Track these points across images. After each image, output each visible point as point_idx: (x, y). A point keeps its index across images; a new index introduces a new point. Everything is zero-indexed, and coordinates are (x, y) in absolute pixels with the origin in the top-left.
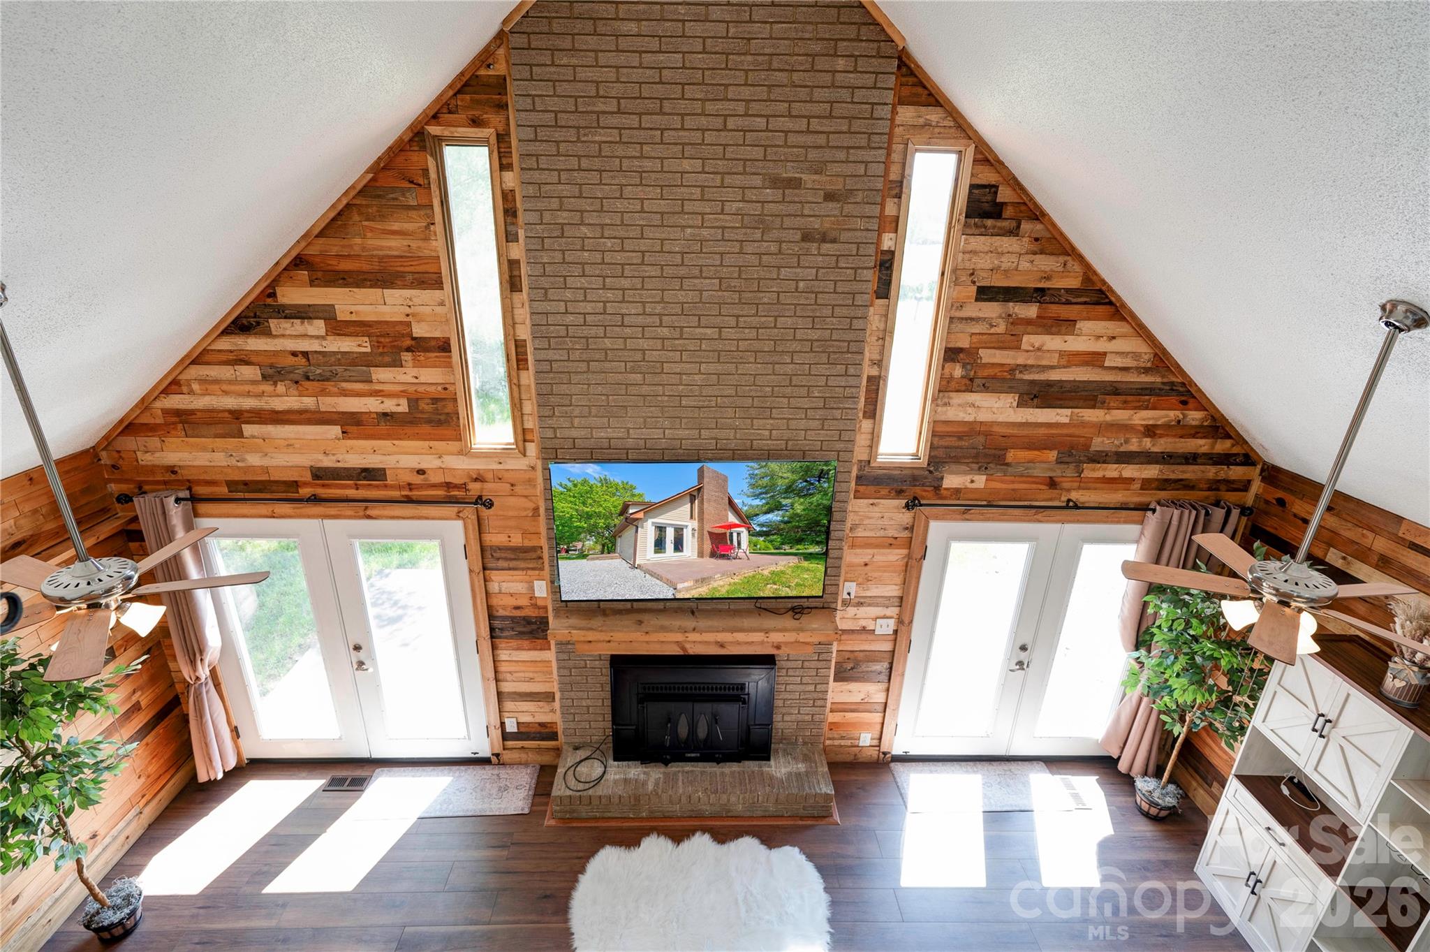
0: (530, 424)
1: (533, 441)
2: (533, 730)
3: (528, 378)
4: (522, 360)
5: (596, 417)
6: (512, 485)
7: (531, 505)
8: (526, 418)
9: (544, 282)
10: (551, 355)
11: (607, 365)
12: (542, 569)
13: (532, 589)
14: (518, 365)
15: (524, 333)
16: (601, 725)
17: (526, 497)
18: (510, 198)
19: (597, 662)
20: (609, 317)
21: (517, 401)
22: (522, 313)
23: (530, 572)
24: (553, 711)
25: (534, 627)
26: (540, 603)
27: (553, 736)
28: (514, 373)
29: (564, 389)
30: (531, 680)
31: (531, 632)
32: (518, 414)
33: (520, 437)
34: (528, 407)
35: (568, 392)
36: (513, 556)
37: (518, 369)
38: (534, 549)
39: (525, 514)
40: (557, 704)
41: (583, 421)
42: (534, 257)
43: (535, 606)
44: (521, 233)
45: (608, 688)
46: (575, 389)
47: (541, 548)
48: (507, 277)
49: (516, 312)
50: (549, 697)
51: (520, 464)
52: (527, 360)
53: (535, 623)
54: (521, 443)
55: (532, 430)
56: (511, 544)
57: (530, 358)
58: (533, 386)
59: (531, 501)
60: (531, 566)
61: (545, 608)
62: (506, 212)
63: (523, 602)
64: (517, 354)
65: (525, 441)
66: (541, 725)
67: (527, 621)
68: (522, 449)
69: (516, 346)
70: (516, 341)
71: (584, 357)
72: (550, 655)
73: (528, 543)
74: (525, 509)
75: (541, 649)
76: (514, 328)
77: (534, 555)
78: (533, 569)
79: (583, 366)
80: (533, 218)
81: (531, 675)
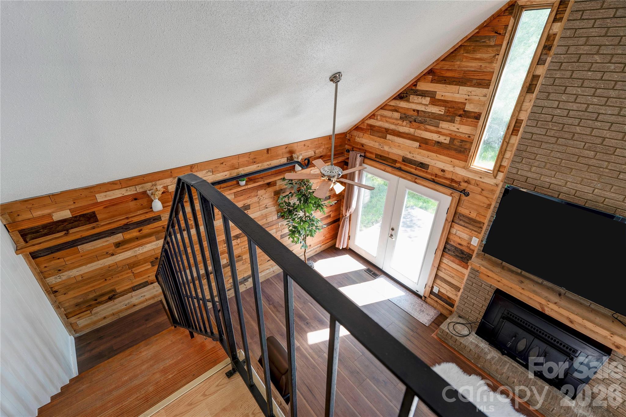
0: (505, 163)
1: (503, 172)
2: (444, 297)
3: (515, 140)
4: (516, 130)
5: (548, 169)
6: (482, 190)
7: (488, 202)
8: (504, 160)
9: (550, 89)
10: (535, 130)
11: (571, 142)
12: (480, 233)
13: (471, 240)
14: (512, 132)
15: (524, 116)
16: (477, 315)
17: (487, 197)
18: (551, 38)
19: (488, 288)
20: (588, 114)
21: (503, 150)
22: (528, 106)
23: (473, 232)
24: (456, 295)
25: (464, 256)
26: (471, 247)
27: (452, 305)
28: (508, 136)
29: (535, 150)
30: (452, 277)
31: (462, 258)
32: (501, 157)
33: (497, 169)
34: (508, 155)
35: (536, 152)
36: (468, 222)
37: (512, 134)
38: (480, 222)
39: (483, 205)
40: (460, 294)
41: (538, 169)
42: (550, 74)
43: (469, 248)
44: (549, 59)
45: (488, 302)
46: (540, 151)
47: (484, 224)
48: (528, 84)
49: (525, 104)
50: (457, 289)
51: (492, 181)
52: (519, 130)
53: (465, 255)
54: (496, 172)
55: (505, 167)
56: (470, 216)
57: (521, 130)
58: (516, 145)
59: (489, 200)
60: (474, 229)
61: (473, 251)
62: (545, 47)
63: (464, 243)
64: (514, 127)
65: (499, 171)
66: (448, 297)
67: (462, 252)
68: (495, 175)
69: (516, 122)
70: (517, 119)
71: (557, 135)
72: (466, 272)
73: (478, 219)
74: (484, 203)
75: (463, 267)
76: (519, 112)
77: (479, 225)
78: (475, 231)
79: (554, 140)
80: (563, 50)
81: (453, 275)
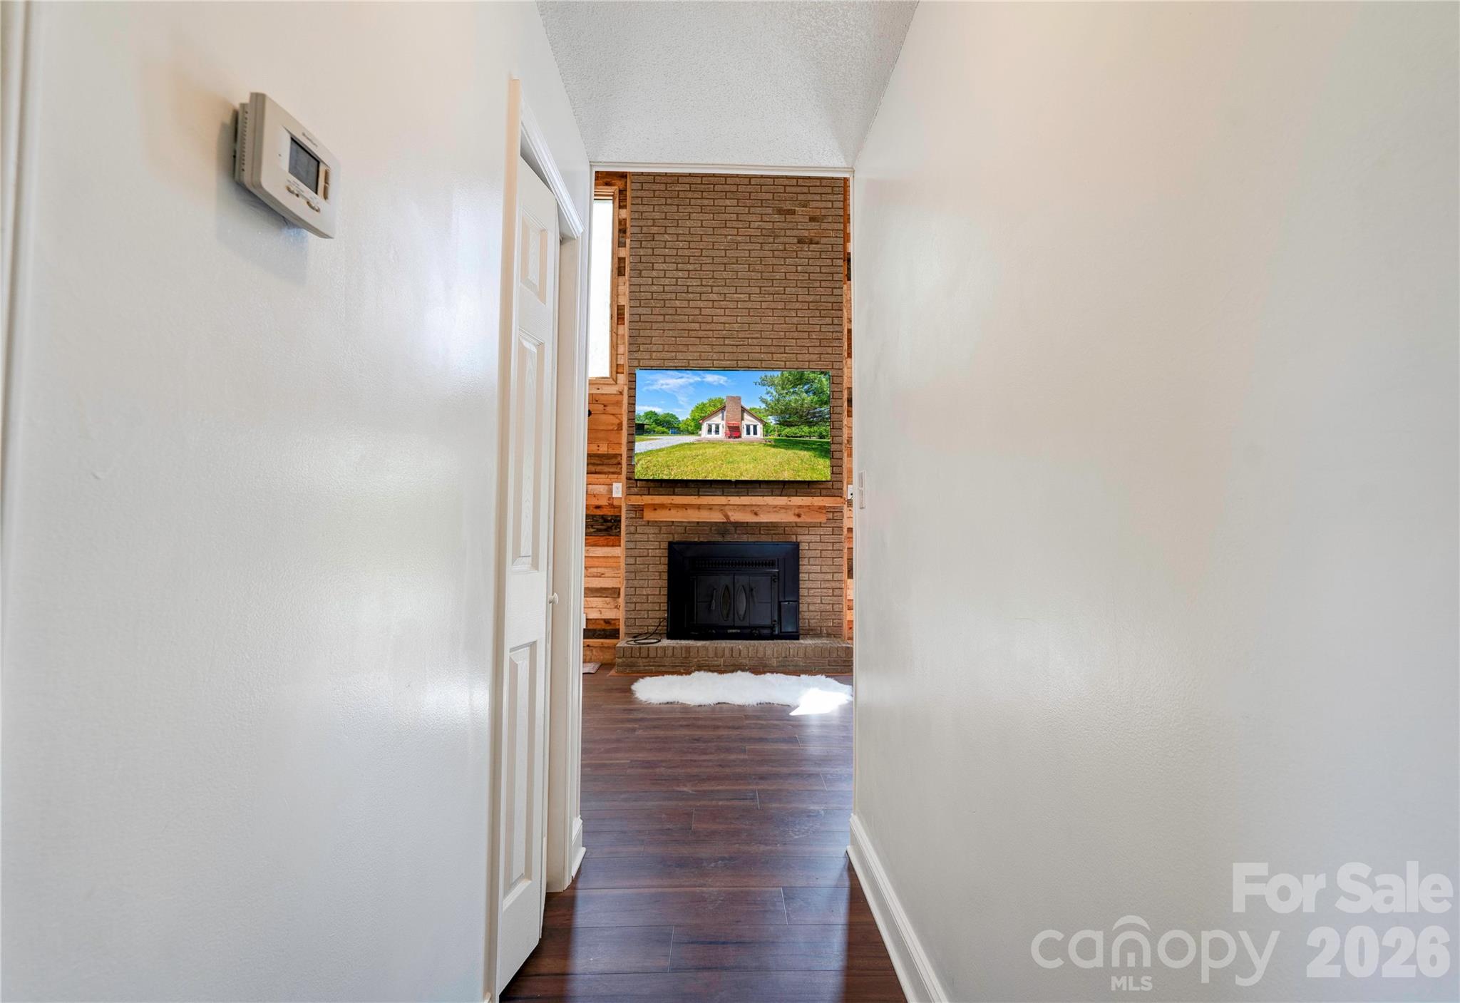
0: (621, 362)
1: (623, 373)
2: (599, 627)
3: (624, 330)
4: (620, 318)
5: (668, 352)
6: (605, 406)
7: (618, 421)
8: (619, 356)
9: (640, 267)
10: (641, 311)
11: (676, 317)
12: (620, 473)
13: (611, 491)
14: (618, 321)
15: (624, 301)
16: (658, 614)
17: (613, 415)
18: (623, 223)
19: (657, 551)
20: (679, 287)
21: (615, 344)
22: (624, 289)
23: (611, 476)
24: (617, 607)
25: (609, 524)
26: (616, 503)
27: (614, 634)
28: (615, 325)
29: (648, 333)
30: (601, 576)
31: (606, 530)
32: (614, 353)
33: (614, 369)
34: (621, 349)
35: (650, 335)
36: (599, 462)
37: (618, 324)
38: (615, 456)
39: (611, 428)
40: (621, 600)
41: (658, 354)
42: (635, 252)
43: (612, 506)
44: (628, 241)
45: (665, 576)
46: (654, 333)
47: (621, 455)
48: (616, 266)
49: (620, 288)
50: (614, 593)
51: (613, 390)
52: (624, 318)
53: (610, 521)
54: (614, 373)
55: (623, 365)
56: (599, 452)
57: (627, 316)
58: (627, 337)
59: (617, 418)
60: (612, 470)
61: (620, 507)
62: (620, 231)
63: (603, 502)
64: (618, 315)
65: (617, 373)
66: (607, 621)
67: (604, 519)
68: (615, 378)
69: (618, 310)
70: (618, 306)
71: (662, 312)
72: (618, 551)
73: (611, 452)
74: (613, 424)
75: (613, 546)
76: (617, 297)
77: (615, 461)
78: (613, 473)
79: (661, 318)
80: (637, 230)
81: (600, 570)
